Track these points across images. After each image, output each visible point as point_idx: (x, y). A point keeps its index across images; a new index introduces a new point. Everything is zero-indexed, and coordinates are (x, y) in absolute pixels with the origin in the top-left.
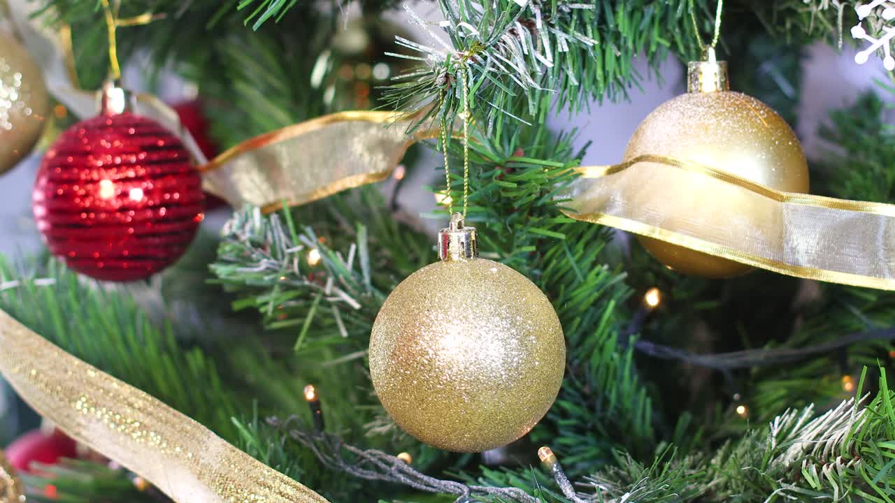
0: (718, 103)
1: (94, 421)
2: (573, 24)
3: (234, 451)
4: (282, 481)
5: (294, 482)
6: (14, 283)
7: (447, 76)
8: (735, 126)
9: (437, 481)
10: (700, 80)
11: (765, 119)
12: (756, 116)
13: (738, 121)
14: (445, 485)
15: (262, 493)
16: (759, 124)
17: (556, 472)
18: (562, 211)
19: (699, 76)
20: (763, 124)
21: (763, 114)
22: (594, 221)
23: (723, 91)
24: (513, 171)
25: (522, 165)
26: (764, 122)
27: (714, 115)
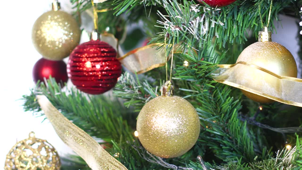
0: (265, 45)
1: (70, 138)
2: (219, 18)
3: (104, 151)
4: (116, 161)
5: (119, 162)
6: (59, 93)
7: (168, 34)
8: (269, 53)
9: (169, 164)
10: (261, 38)
11: (280, 51)
12: (278, 50)
13: (271, 52)
14: (171, 166)
15: (110, 165)
16: (278, 53)
17: (202, 164)
18: (213, 79)
19: (261, 36)
20: (279, 53)
21: (280, 50)
22: (222, 83)
23: (269, 41)
24: (200, 65)
25: (202, 63)
26: (280, 52)
27: (263, 49)
